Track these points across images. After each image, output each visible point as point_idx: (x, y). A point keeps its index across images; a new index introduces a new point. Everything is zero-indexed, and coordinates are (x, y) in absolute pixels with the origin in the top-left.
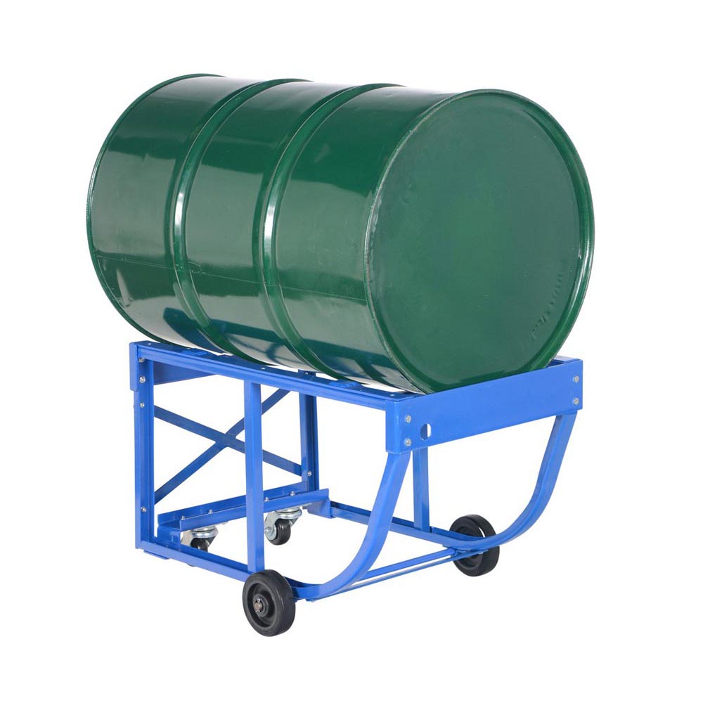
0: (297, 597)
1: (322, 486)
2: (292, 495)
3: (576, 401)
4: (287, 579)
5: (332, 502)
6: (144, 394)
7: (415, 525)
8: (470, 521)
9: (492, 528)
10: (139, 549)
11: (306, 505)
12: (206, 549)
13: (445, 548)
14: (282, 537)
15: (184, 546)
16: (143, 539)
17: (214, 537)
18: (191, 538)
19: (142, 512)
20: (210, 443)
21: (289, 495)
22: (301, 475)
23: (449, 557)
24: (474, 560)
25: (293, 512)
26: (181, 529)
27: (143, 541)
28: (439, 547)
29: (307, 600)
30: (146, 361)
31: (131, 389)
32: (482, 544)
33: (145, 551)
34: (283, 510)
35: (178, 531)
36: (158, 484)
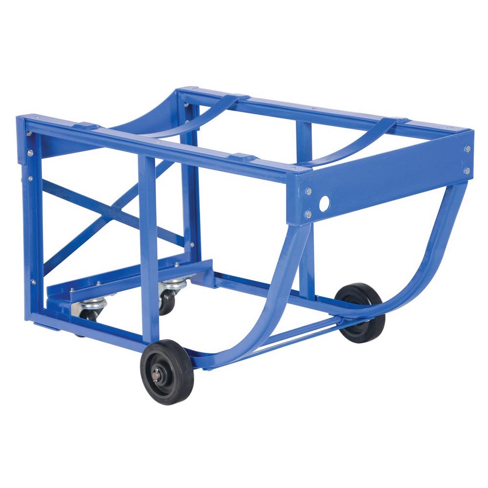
0: (195, 366)
1: (204, 257)
2: (176, 266)
3: (467, 171)
4: (186, 349)
5: (215, 272)
6: (32, 168)
7: (300, 295)
8: (355, 289)
9: (379, 297)
10: (29, 321)
11: (191, 276)
12: (94, 320)
13: (332, 317)
14: (167, 307)
15: (74, 318)
16: (33, 311)
17: (103, 309)
18: (80, 309)
19: (32, 285)
20: (95, 216)
21: (174, 266)
22: (183, 247)
23: (335, 325)
24: (360, 328)
25: (177, 283)
26: (71, 301)
27: (33, 314)
28: (325, 316)
29: (204, 369)
30: (34, 134)
31: (19, 163)
32: (368, 312)
33: (35, 323)
34: (169, 281)
35: (69, 302)
36: (47, 256)
